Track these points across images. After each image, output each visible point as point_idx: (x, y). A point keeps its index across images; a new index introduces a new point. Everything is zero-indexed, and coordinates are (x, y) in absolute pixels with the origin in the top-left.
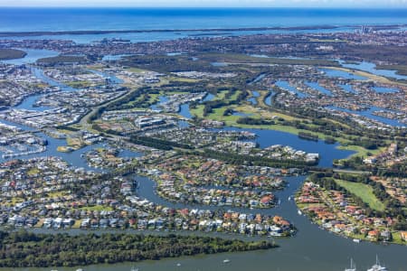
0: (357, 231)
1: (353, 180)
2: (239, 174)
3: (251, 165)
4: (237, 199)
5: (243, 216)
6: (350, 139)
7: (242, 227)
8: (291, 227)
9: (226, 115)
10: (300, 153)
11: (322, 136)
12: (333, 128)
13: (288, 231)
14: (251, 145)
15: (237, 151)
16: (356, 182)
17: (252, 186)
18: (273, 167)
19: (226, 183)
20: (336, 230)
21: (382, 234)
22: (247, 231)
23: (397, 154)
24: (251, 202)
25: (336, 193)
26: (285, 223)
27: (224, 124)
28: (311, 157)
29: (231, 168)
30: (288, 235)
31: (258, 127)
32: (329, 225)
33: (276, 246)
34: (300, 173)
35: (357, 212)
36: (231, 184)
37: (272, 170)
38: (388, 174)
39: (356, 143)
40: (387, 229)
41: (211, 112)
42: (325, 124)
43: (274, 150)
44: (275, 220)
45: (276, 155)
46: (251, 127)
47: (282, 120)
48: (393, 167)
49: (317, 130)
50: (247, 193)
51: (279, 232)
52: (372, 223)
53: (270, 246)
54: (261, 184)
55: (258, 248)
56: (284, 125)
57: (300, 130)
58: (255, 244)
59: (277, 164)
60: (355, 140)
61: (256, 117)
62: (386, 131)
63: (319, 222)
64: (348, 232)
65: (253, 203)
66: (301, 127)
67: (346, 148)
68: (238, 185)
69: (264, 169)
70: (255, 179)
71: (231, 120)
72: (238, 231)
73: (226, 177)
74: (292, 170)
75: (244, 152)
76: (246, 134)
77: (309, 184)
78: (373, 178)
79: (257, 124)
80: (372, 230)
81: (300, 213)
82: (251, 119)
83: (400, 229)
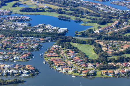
0: (75, 71)
1: (84, 43)
2: (12, 42)
3: (22, 36)
4: (6, 57)
5: (7, 66)
6: (91, 19)
7: (4, 72)
8: (36, 71)
9: (14, 6)
10: (55, 28)
11: (73, 18)
12: (82, 13)
13: (33, 73)
14: (25, 24)
15: (15, 28)
16: (85, 44)
17: (19, 49)
18: (35, 37)
19: (2, 48)
20: (64, 71)
21: (90, 72)
22: (8, 74)
23: (117, 27)
24: (15, 57)
25: (70, 50)
26: (33, 68)
27: (11, 12)
28: (62, 30)
29: (8, 39)
30: (33, 75)
31: (33, 13)
32: (60, 69)
33: (23, 82)
34: (52, 40)
35: (79, 61)
36: (5, 48)
37: (34, 39)
38: (106, 38)
39: (94, 21)
40: (94, 69)
41: (4, 5)
42: (78, 10)
43: (39, 27)
44: (27, 67)
45: (40, 30)
46: (28, 13)
47: (51, 8)
48: (111, 34)
49: (71, 14)
50: (14, 53)
51: (27, 73)
52: (87, 66)
53: (20, 82)
54: (24, 47)
55: (12, 83)
56: (51, 11)
57: (60, 15)
58: (11, 81)
59: (38, 35)
60: (94, 19)
61: (34, 7)
62: (116, 13)
63: (54, 67)
64: (70, 72)
65: (16, 58)
66: (61, 13)
67: (87, 24)
68: (10, 49)
69: (29, 39)
70: (21, 45)
71: (17, 10)
72: (2, 74)
73: (3, 44)
74: (47, 39)
75: (19, 29)
76: (24, 18)
77: (54, 46)
78: (96, 41)
79: (33, 11)
80: (85, 70)
81: (44, 63)
82: (30, 8)
83: (102, 69)
